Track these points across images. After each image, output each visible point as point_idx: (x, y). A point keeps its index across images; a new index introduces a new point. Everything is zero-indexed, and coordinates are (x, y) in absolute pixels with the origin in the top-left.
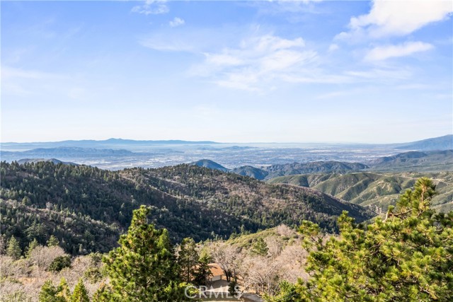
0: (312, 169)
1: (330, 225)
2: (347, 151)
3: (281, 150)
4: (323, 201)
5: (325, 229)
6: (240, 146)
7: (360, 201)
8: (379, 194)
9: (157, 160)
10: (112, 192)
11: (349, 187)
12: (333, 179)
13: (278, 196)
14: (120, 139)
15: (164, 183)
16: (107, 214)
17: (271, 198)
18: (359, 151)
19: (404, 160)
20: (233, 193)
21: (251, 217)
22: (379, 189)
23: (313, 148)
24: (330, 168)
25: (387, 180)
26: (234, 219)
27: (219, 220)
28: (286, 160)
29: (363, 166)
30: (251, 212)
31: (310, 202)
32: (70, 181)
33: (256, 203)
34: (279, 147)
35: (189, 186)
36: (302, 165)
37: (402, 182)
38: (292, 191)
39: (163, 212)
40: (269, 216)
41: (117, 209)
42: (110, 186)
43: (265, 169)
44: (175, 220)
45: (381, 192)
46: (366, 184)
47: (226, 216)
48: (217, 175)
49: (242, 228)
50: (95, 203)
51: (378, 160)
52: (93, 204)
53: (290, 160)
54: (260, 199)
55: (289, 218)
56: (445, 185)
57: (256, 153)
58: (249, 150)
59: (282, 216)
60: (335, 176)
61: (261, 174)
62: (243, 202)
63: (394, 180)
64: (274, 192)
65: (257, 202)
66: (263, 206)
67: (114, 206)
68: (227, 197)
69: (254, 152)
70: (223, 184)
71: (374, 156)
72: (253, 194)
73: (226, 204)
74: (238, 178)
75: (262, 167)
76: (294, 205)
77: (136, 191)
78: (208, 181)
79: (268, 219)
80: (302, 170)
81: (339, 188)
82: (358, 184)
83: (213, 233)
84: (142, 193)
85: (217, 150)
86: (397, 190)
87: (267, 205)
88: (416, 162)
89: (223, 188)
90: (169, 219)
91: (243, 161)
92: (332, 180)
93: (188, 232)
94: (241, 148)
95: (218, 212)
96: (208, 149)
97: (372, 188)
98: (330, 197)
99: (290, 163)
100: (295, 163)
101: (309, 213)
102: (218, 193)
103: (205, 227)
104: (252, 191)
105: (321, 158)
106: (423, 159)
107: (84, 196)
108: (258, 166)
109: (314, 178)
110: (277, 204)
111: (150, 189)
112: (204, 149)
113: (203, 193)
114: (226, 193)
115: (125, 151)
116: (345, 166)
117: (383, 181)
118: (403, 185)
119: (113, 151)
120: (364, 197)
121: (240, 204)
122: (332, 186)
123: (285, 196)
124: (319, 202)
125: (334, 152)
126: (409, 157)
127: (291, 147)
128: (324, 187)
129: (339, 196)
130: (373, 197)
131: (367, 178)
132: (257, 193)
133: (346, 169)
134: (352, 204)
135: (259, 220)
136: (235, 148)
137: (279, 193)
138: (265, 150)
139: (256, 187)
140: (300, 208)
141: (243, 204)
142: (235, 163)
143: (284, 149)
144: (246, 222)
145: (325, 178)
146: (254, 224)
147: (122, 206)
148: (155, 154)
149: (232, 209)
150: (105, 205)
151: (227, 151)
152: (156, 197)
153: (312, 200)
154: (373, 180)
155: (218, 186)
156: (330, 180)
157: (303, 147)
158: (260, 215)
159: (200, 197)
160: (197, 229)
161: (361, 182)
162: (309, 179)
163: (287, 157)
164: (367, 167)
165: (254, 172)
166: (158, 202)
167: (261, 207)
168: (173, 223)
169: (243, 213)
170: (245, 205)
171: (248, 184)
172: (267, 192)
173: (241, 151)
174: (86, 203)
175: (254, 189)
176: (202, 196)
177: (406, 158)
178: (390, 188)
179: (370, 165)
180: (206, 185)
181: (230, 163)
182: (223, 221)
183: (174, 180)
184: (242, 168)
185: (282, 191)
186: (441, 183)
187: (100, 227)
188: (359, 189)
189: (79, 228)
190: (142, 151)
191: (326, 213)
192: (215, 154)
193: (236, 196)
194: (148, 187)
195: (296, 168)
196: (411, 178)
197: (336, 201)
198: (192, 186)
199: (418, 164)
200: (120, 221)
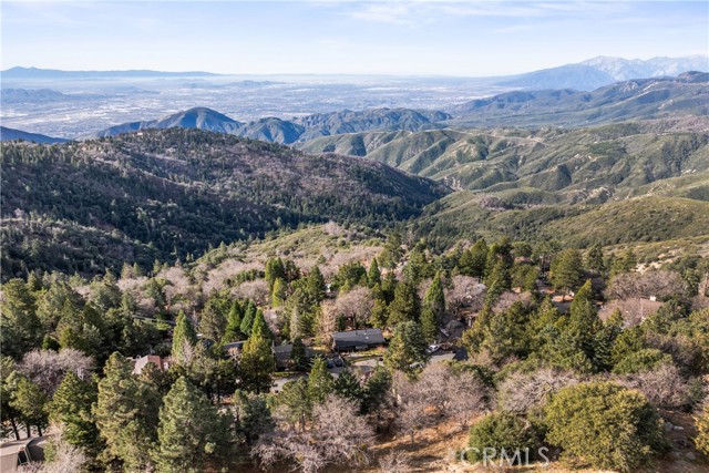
0: (371, 122)
1: (390, 210)
2: (424, 89)
3: (322, 87)
4: (382, 175)
5: (384, 215)
6: (255, 79)
7: (433, 172)
8: (459, 161)
9: (113, 108)
10: (92, 185)
11: (421, 152)
12: (400, 140)
13: (322, 174)
14: (33, 68)
15: (155, 162)
16: (94, 215)
17: (313, 177)
18: (442, 89)
19: (502, 106)
20: (259, 171)
21: (287, 205)
22: (460, 154)
23: (373, 83)
24: (397, 119)
25: (471, 141)
26: (266, 211)
27: (247, 212)
28: (332, 105)
29: (443, 115)
30: (286, 199)
31: (365, 179)
32: (23, 173)
33: (292, 185)
34: (321, 82)
35: (193, 163)
36: (356, 114)
37: (491, 143)
38: (341, 165)
39: (170, 208)
40: (311, 202)
41: (107, 209)
42: (85, 176)
43: (299, 122)
44: (188, 218)
45: (462, 157)
46: (443, 147)
47: (255, 207)
48: (232, 144)
49: (278, 222)
50: (73, 202)
51: (466, 105)
52: (70, 204)
53: (337, 105)
54: (297, 179)
55: (337, 203)
56: (543, 147)
57: (283, 93)
58: (270, 87)
59: (328, 201)
60: (402, 134)
61: (293, 130)
62: (275, 184)
63: (481, 140)
64: (316, 167)
65: (294, 184)
66: (302, 188)
67: (101, 205)
68: (250, 178)
69: (279, 91)
70: (242, 159)
71: (462, 98)
72: (288, 171)
73: (250, 188)
74: (264, 148)
75: (295, 118)
76: (344, 185)
77: (124, 180)
78: (219, 155)
79: (310, 206)
80: (355, 122)
81: (406, 153)
82: (433, 146)
83: (242, 231)
84: (133, 182)
85: (217, 87)
86: (483, 156)
87: (308, 186)
88: (517, 109)
89: (243, 164)
90: (181, 217)
91: (263, 109)
92: (398, 141)
93: (209, 231)
94: (258, 84)
95: (243, 202)
96: (202, 87)
97: (451, 153)
98: (392, 169)
99: (338, 110)
100: (347, 111)
101: (364, 195)
102: (237, 172)
103: (228, 223)
104: (286, 167)
105: (384, 102)
106: (528, 103)
107: (56, 193)
108: (286, 116)
109: (372, 139)
110: (320, 184)
111: (143, 175)
112: (194, 86)
113: (215, 173)
114: (249, 172)
115: (50, 92)
116: (419, 116)
117: (465, 143)
118: (492, 147)
119: (26, 93)
120: (439, 165)
121: (272, 188)
122: (398, 150)
123: (333, 172)
124: (378, 179)
125: (405, 91)
126: (510, 101)
127: (340, 81)
128: (387, 153)
129: (405, 167)
130: (451, 166)
131: (445, 138)
132: (293, 169)
133: (420, 121)
134: (421, 179)
135: (298, 208)
136: (247, 84)
137: (324, 168)
138: (298, 88)
139: (290, 161)
140: (353, 189)
141: (275, 187)
142: (250, 111)
143: (329, 87)
144: (282, 213)
145: (389, 139)
146: (293, 215)
147: (113, 204)
148: (106, 97)
149: (259, 195)
150: (88, 204)
151: (234, 89)
152: (155, 187)
153: (368, 176)
154: (454, 141)
155: (236, 161)
156: (394, 141)
157: (358, 82)
158: (299, 201)
159: (212, 179)
160: (219, 227)
161: (436, 144)
162: (366, 140)
163: (333, 100)
164: (451, 118)
165: (282, 129)
166: (159, 194)
167: (300, 190)
168: (187, 222)
169: (276, 201)
170: (278, 189)
171: (279, 157)
172: (306, 168)
173: (257, 89)
174: (59, 202)
175: (289, 164)
176: (214, 177)
177: (506, 102)
178: (474, 153)
179: (455, 113)
180: (218, 160)
181: (242, 112)
182: (253, 214)
183: (168, 155)
184: (262, 121)
185: (327, 166)
186: (539, 144)
187: (99, 235)
188: (434, 154)
189: (74, 239)
190: (81, 92)
191: (385, 193)
192: (213, 95)
193: (264, 176)
194: (139, 173)
195: (346, 120)
196: (503, 138)
197: (400, 174)
198: (198, 163)
199: (520, 113)
200: (114, 225)
